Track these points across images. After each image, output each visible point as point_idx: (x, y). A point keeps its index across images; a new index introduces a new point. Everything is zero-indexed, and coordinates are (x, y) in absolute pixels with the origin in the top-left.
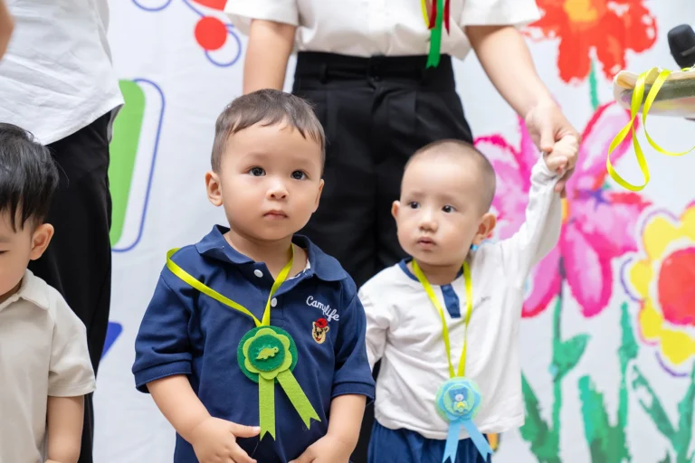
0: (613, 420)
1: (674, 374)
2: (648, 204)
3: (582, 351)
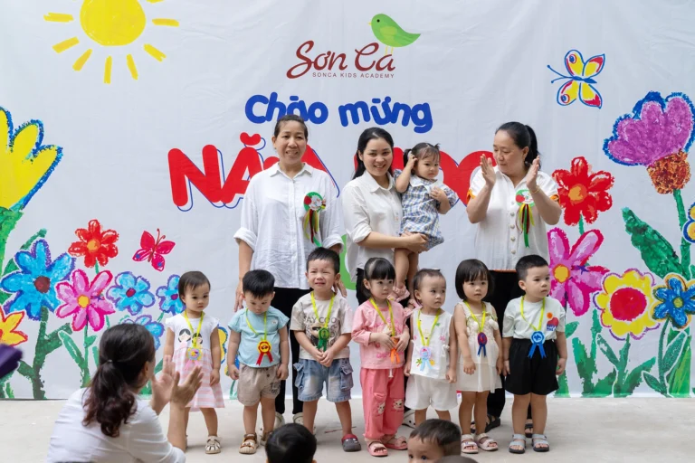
0: (589, 356)
1: (618, 339)
2: (608, 271)
3: (575, 329)
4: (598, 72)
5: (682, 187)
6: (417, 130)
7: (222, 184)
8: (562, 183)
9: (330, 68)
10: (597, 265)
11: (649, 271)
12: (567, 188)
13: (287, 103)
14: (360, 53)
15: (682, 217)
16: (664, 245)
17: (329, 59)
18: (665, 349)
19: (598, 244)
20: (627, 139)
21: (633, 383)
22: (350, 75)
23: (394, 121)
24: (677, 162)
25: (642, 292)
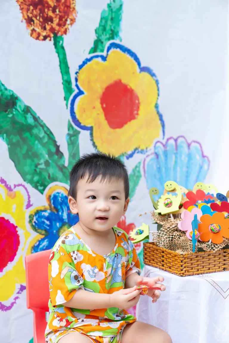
5: (65, 32)
11: (21, 181)
15: (67, 84)
16: (42, 134)
25: (12, 221)
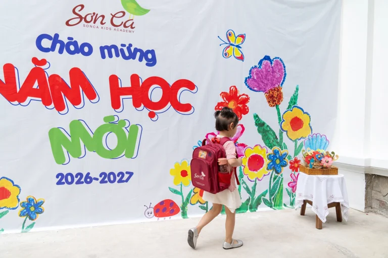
1: (251, 181)
4: (242, 42)
5: (280, 104)
6: (147, 64)
7: (18, 90)
8: (225, 99)
9: (94, 23)
10: (242, 143)
12: (227, 102)
13: (66, 41)
14: (114, 16)
15: (280, 119)
16: (272, 133)
17: (94, 17)
18: (272, 185)
19: (242, 132)
20: (255, 78)
21: (258, 203)
22: (107, 28)
23: (134, 58)
24: (278, 91)
25: (262, 157)
